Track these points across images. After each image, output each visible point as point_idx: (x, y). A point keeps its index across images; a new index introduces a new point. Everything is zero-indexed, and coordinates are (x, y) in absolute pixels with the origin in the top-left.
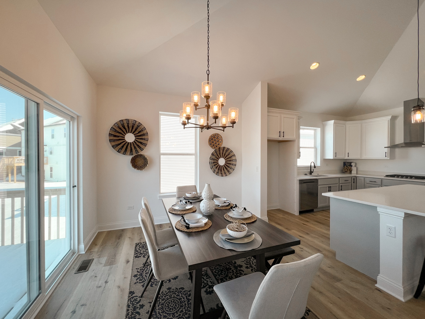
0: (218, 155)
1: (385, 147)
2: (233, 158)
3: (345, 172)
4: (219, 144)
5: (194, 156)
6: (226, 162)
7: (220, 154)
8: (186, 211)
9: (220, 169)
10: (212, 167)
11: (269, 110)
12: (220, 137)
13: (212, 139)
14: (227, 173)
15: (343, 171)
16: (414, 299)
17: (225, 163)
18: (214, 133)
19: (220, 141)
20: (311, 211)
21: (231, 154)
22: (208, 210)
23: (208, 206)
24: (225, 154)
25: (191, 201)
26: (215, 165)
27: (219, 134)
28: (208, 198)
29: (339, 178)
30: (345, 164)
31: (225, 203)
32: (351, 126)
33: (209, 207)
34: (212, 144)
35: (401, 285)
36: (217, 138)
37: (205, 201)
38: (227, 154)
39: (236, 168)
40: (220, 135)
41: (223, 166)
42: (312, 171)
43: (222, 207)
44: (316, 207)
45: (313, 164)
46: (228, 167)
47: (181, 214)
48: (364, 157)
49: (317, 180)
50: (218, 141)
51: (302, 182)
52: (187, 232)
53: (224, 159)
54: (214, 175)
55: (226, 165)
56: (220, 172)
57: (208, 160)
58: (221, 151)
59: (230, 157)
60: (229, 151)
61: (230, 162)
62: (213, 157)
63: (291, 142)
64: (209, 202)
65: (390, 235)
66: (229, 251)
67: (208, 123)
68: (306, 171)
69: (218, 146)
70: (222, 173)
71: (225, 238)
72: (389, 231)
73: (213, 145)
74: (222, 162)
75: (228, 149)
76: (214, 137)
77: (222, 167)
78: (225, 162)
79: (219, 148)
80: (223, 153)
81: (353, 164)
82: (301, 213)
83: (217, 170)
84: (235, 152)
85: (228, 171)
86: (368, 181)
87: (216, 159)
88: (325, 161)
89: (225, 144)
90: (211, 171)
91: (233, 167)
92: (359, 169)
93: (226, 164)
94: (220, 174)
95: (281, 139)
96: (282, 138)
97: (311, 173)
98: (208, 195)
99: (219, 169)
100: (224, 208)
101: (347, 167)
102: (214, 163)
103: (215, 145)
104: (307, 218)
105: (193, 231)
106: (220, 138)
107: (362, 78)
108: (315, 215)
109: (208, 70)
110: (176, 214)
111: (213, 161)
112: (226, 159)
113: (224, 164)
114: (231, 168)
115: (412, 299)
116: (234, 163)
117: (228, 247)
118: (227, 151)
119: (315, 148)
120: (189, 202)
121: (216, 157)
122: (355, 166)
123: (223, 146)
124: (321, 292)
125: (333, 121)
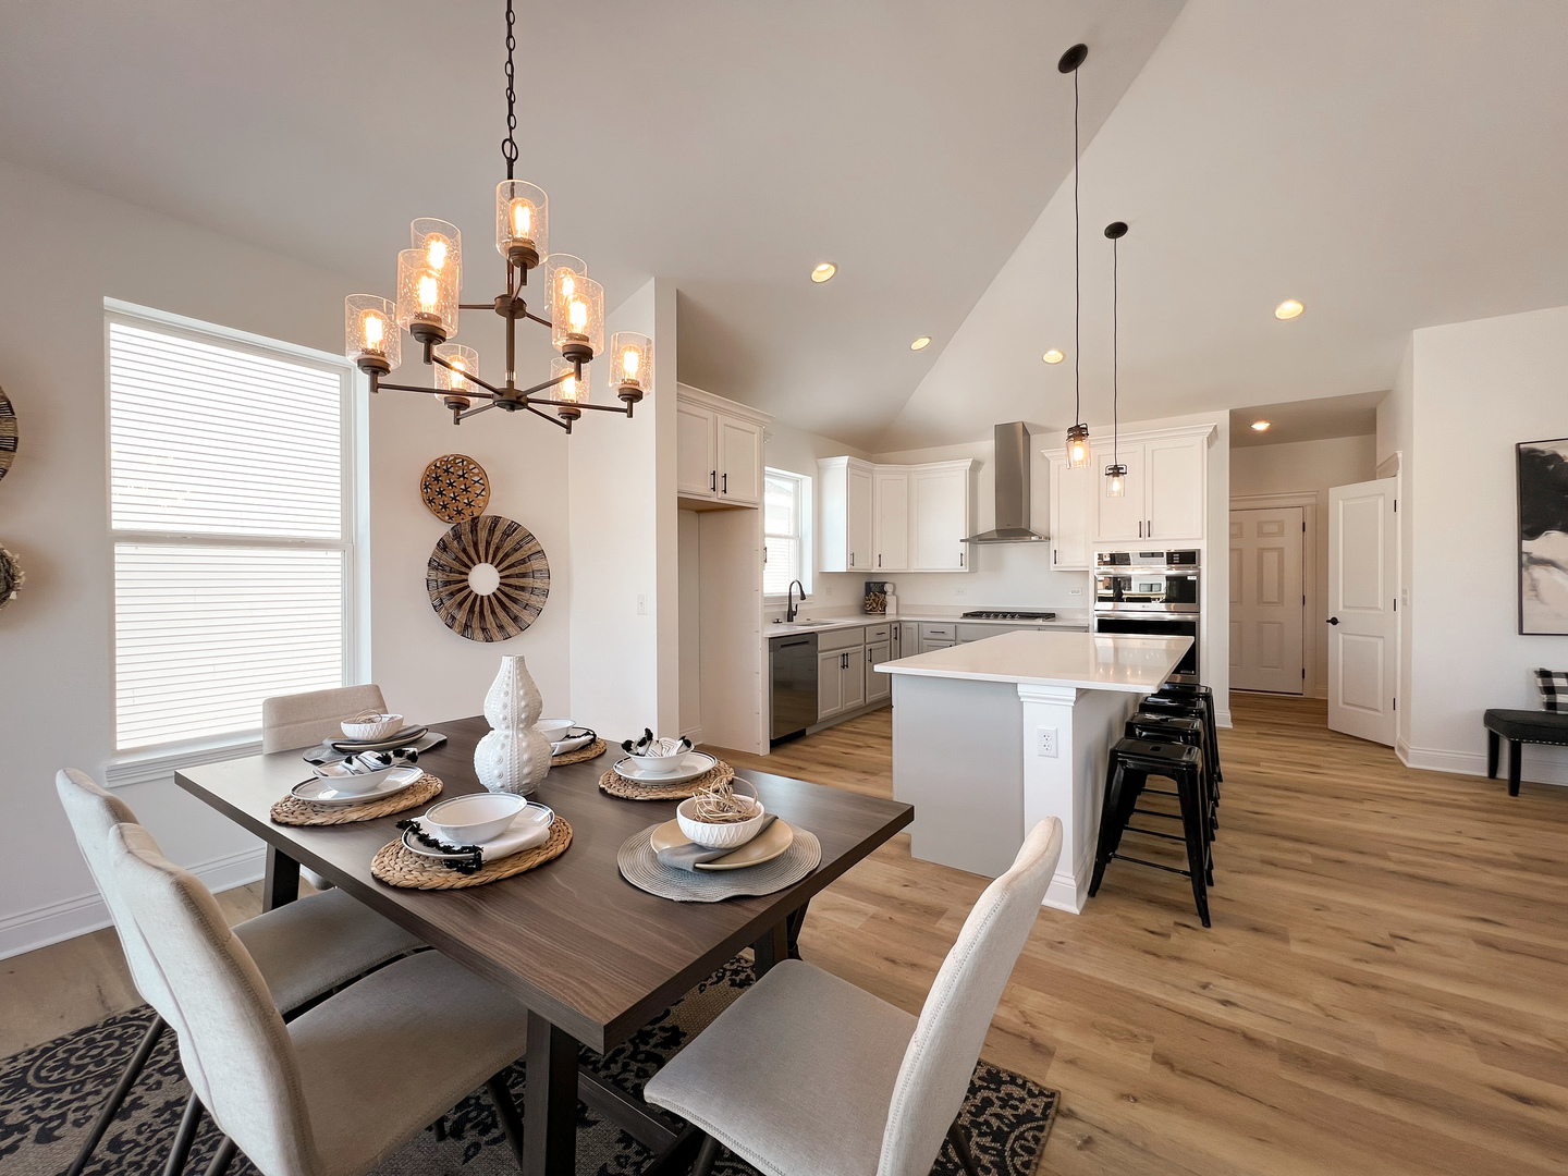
0: (464, 551)
1: (961, 541)
2: (535, 564)
3: (871, 610)
4: (469, 504)
5: (338, 554)
6: (504, 581)
7: (475, 545)
8: (396, 799)
9: (477, 609)
10: (437, 603)
11: (683, 393)
12: (477, 475)
13: (437, 479)
14: (511, 629)
15: (866, 610)
16: (1091, 899)
17: (498, 585)
18: (448, 454)
19: (478, 489)
20: (798, 736)
21: (526, 547)
22: (526, 771)
23: (525, 757)
24: (497, 549)
25: (411, 750)
26: (452, 594)
27: (470, 462)
28: (520, 721)
29: (865, 627)
30: (868, 587)
31: (568, 736)
32: (886, 476)
33: (530, 760)
34: (439, 500)
35: (1071, 875)
36: (463, 476)
37: (507, 737)
38: (508, 545)
39: (551, 605)
40: (477, 466)
41: (493, 598)
42: (794, 609)
43: (563, 754)
44: (814, 721)
45: (796, 591)
46: (515, 601)
47: (367, 818)
48: (915, 567)
49: (814, 634)
50: (466, 490)
51: (777, 644)
52: (474, 887)
53: (492, 567)
54: (453, 636)
55: (503, 592)
56: (476, 623)
57: (423, 571)
58: (483, 535)
59: (523, 561)
60: (516, 537)
61: (522, 580)
62: (446, 559)
63: (748, 511)
64: (525, 735)
65: (1047, 753)
66: (729, 907)
67: (511, 383)
68: (776, 610)
69: (467, 511)
70: (489, 626)
71: (692, 862)
72: (1045, 742)
73: (444, 507)
74: (484, 579)
75: (513, 528)
76: (447, 471)
77: (486, 602)
78: (499, 580)
79: (475, 520)
80: (488, 544)
81: (888, 588)
82: (775, 744)
83: (461, 616)
84: (543, 541)
85: (515, 619)
86: (926, 632)
87: (456, 566)
88: (826, 578)
89: (502, 504)
90: (436, 622)
91: (533, 600)
92: (901, 602)
93: (503, 588)
94: (479, 634)
95: (717, 498)
96: (720, 494)
97: (791, 616)
98: (523, 704)
99: (471, 610)
100: (574, 758)
101: (875, 595)
102: (447, 583)
103: (453, 506)
104: (794, 758)
105: (506, 874)
106: (476, 479)
107: (922, 343)
108: (815, 747)
109: (510, 140)
110: (333, 825)
111: (441, 577)
112: (501, 567)
113: (494, 590)
114: (526, 607)
115: (1087, 901)
116: (538, 584)
117: (716, 891)
118: (507, 534)
119: (798, 537)
120: (399, 753)
121: (457, 558)
122: (893, 593)
123: (490, 511)
124: (913, 965)
125: (845, 459)
